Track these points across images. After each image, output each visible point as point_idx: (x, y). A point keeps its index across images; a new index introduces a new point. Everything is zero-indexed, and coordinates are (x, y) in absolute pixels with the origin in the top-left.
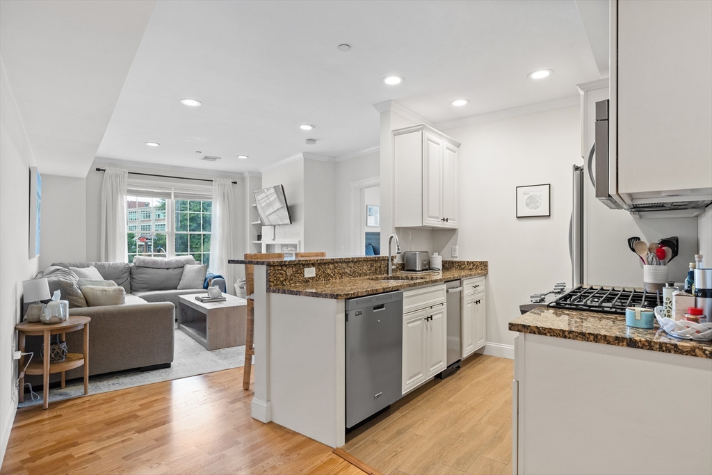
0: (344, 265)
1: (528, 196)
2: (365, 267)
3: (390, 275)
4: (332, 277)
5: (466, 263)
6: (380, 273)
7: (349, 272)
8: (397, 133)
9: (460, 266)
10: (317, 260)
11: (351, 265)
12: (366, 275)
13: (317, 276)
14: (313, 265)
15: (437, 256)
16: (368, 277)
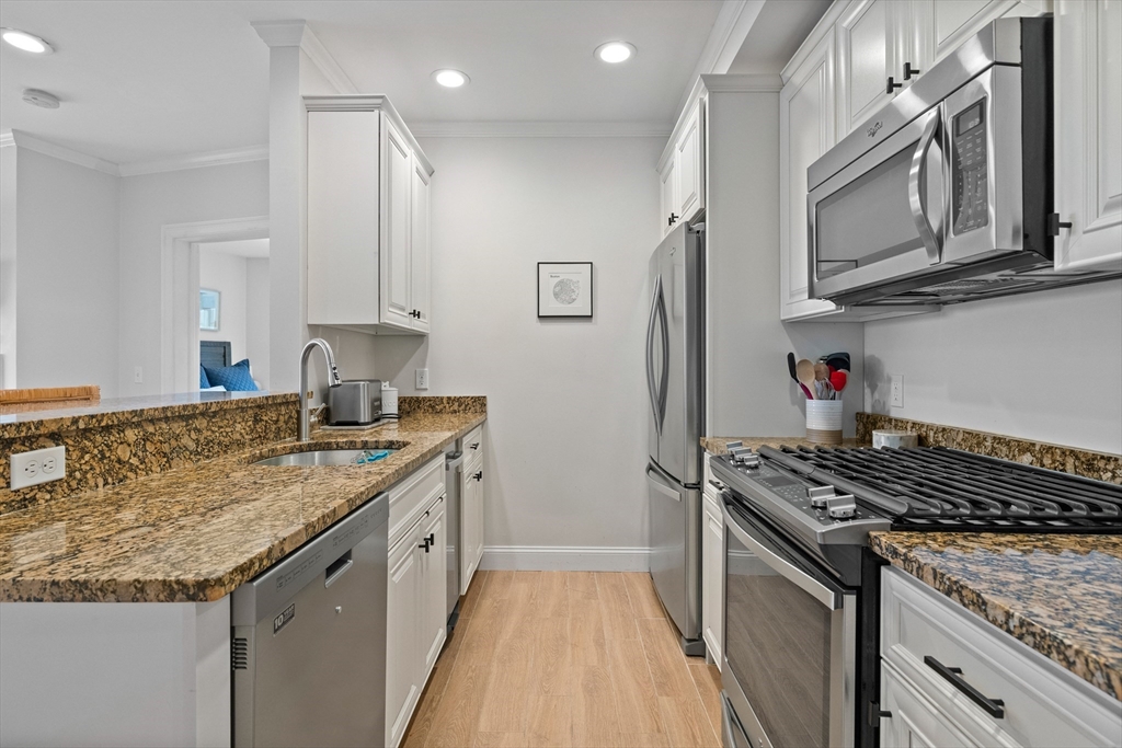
0: (178, 427)
1: (557, 280)
2: (238, 427)
3: (305, 440)
4: (133, 469)
5: (445, 401)
6: (277, 437)
7: (192, 446)
8: (313, 105)
9: (433, 407)
10: (75, 421)
11: (201, 423)
12: (240, 445)
13: (71, 474)
14: (56, 437)
15: (388, 388)
16: (247, 453)
